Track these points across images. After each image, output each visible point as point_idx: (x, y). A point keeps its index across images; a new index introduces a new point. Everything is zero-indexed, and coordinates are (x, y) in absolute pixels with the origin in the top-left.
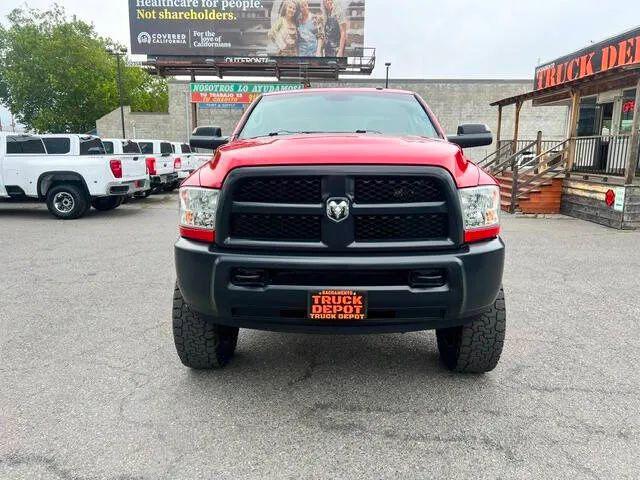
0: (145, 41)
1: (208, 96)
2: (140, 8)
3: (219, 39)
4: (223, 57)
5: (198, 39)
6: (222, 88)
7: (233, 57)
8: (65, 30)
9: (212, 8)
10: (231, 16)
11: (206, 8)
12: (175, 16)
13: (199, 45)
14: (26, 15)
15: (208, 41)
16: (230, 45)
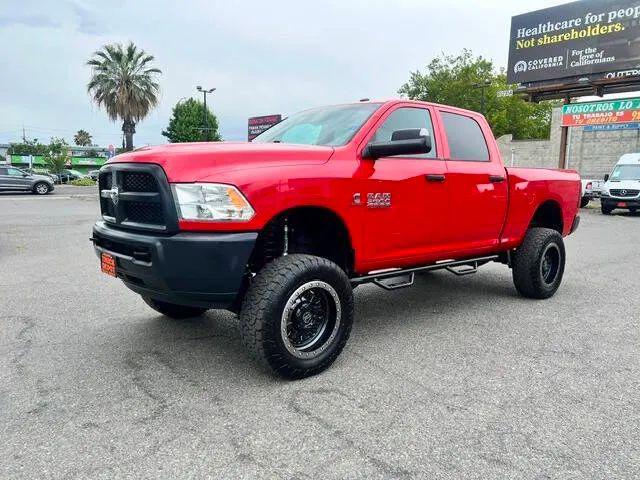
0: (520, 69)
1: (582, 117)
2: (520, 39)
3: (600, 55)
4: (602, 74)
5: (577, 58)
6: (599, 107)
7: (616, 72)
8: (467, 71)
9: (596, 23)
10: (618, 27)
11: (590, 24)
12: (555, 39)
13: (577, 64)
14: (443, 62)
15: (587, 58)
16: (613, 58)
